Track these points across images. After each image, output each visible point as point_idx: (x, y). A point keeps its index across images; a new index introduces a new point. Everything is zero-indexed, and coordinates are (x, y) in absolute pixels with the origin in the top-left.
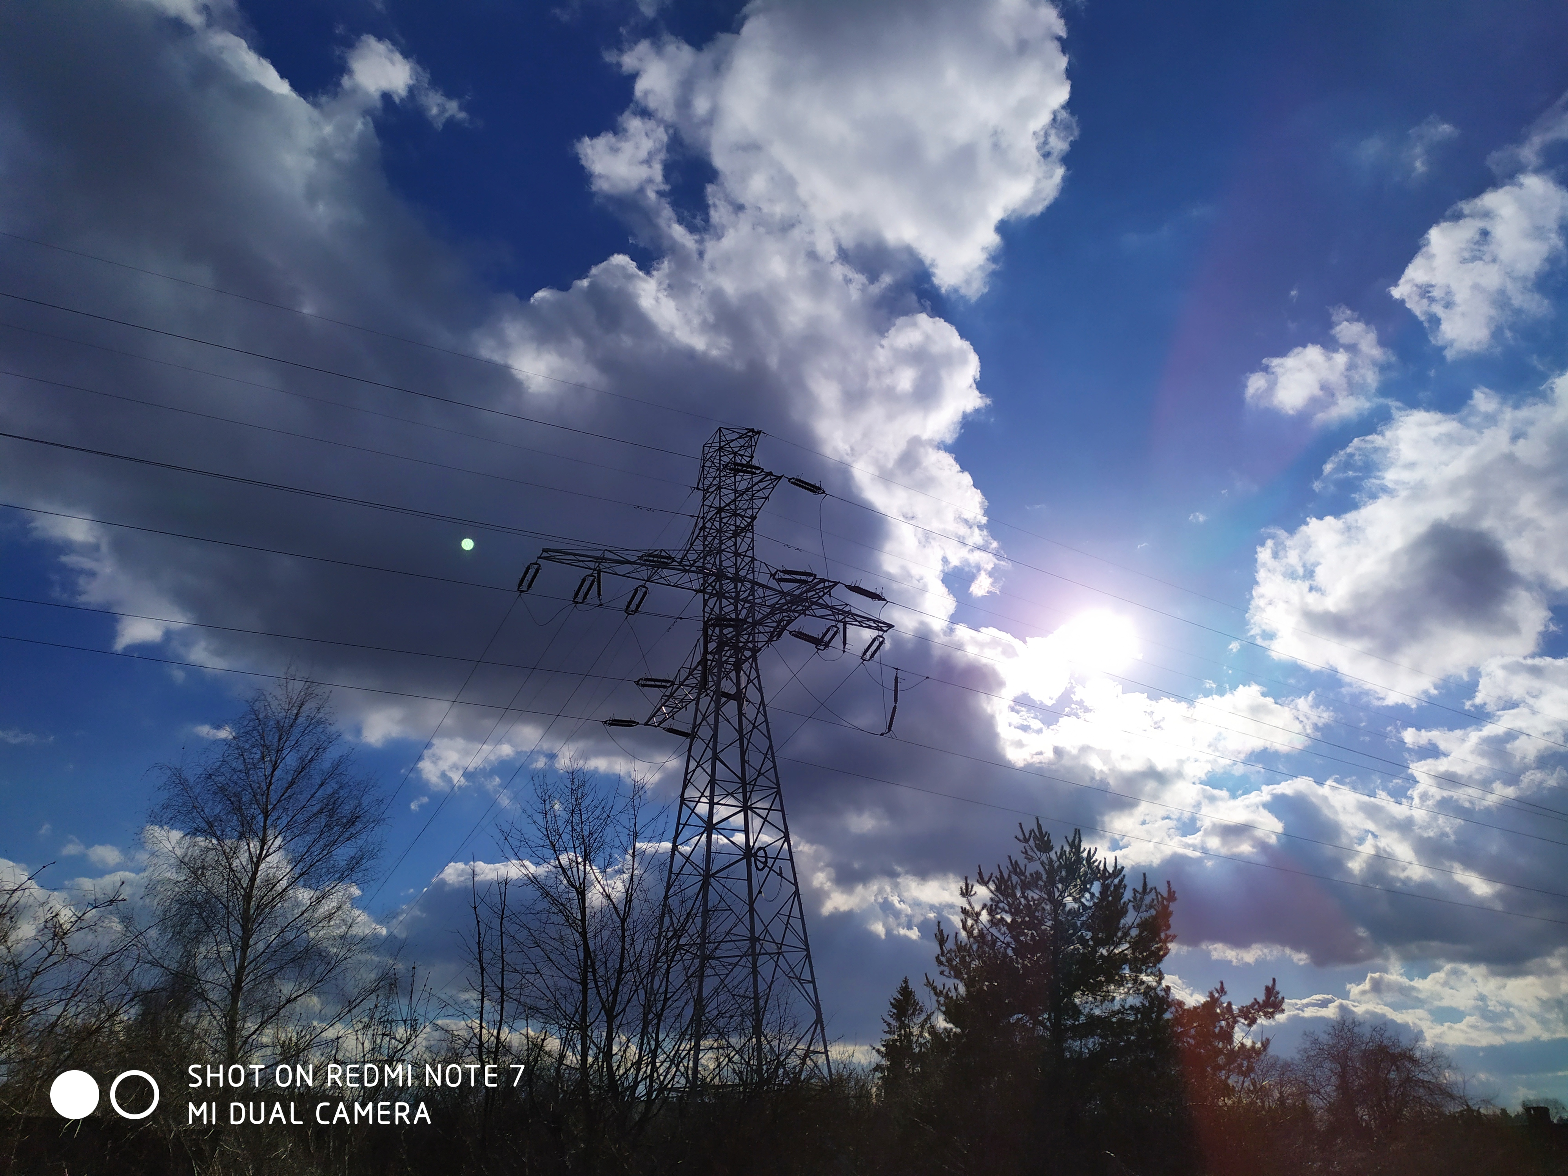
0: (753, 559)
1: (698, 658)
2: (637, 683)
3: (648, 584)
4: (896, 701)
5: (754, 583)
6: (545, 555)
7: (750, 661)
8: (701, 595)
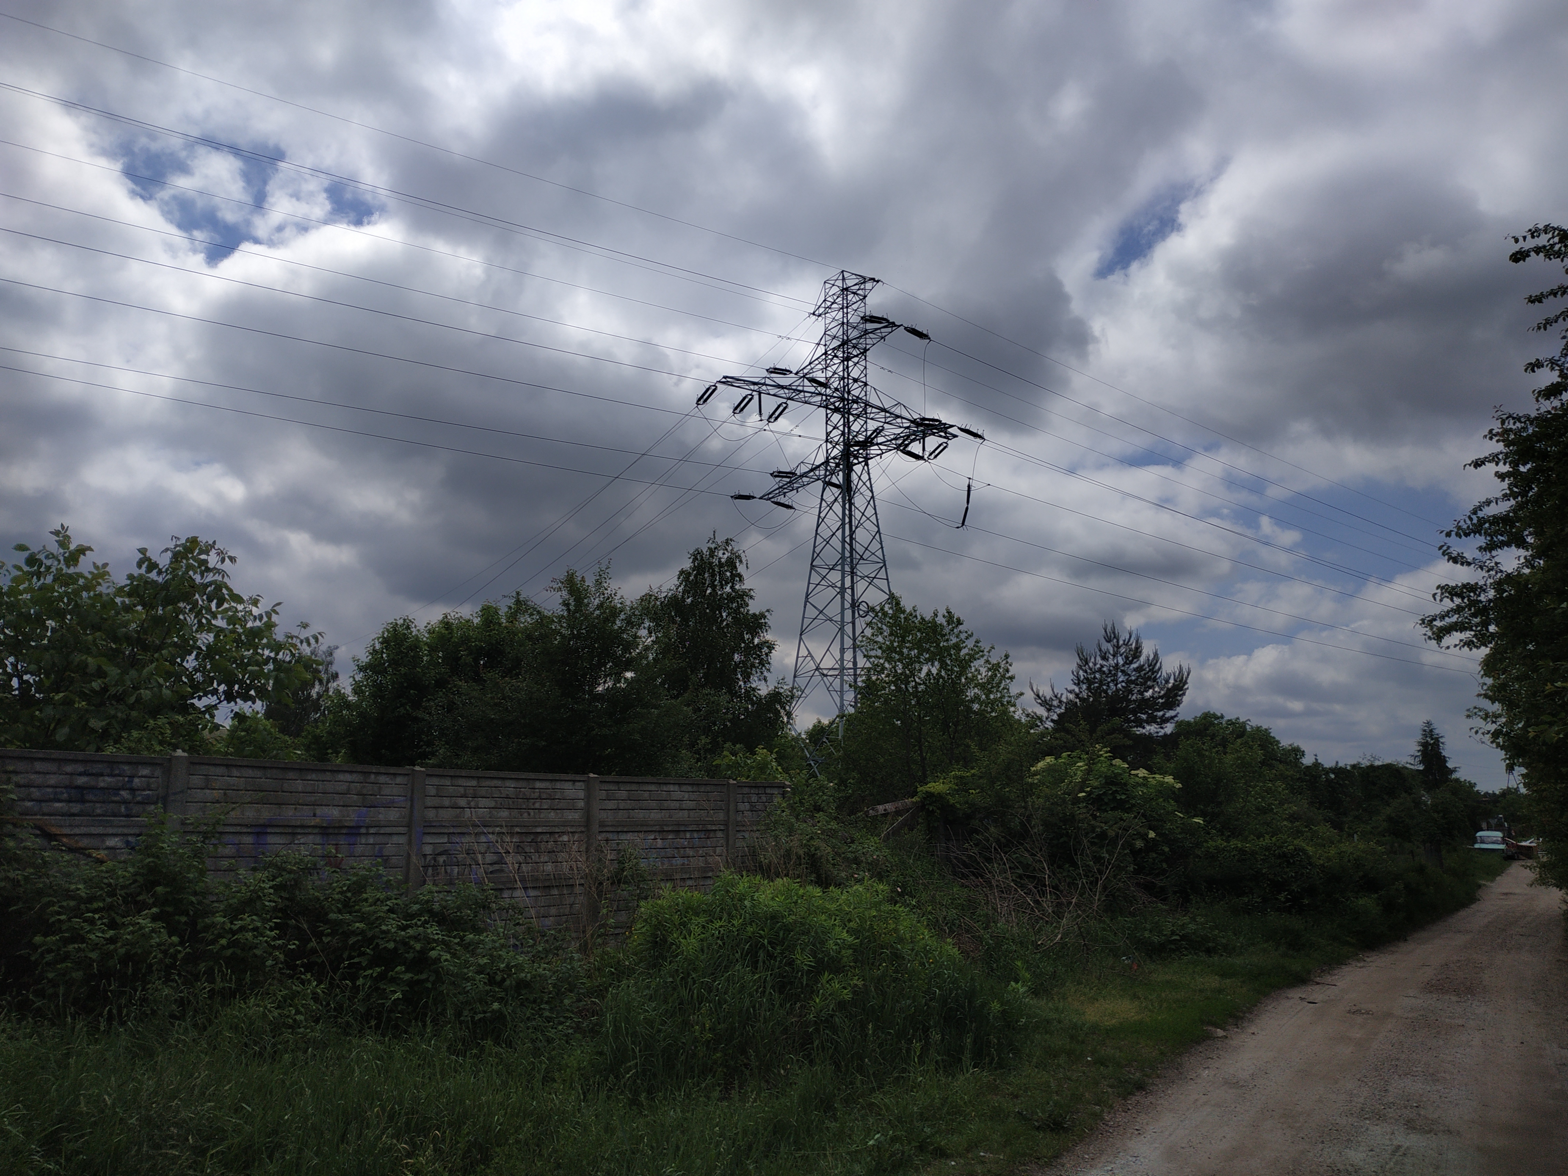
0: (866, 384)
1: (821, 459)
2: (771, 474)
3: (789, 402)
4: (968, 502)
5: (867, 404)
6: (724, 380)
7: (863, 464)
8: (823, 410)
